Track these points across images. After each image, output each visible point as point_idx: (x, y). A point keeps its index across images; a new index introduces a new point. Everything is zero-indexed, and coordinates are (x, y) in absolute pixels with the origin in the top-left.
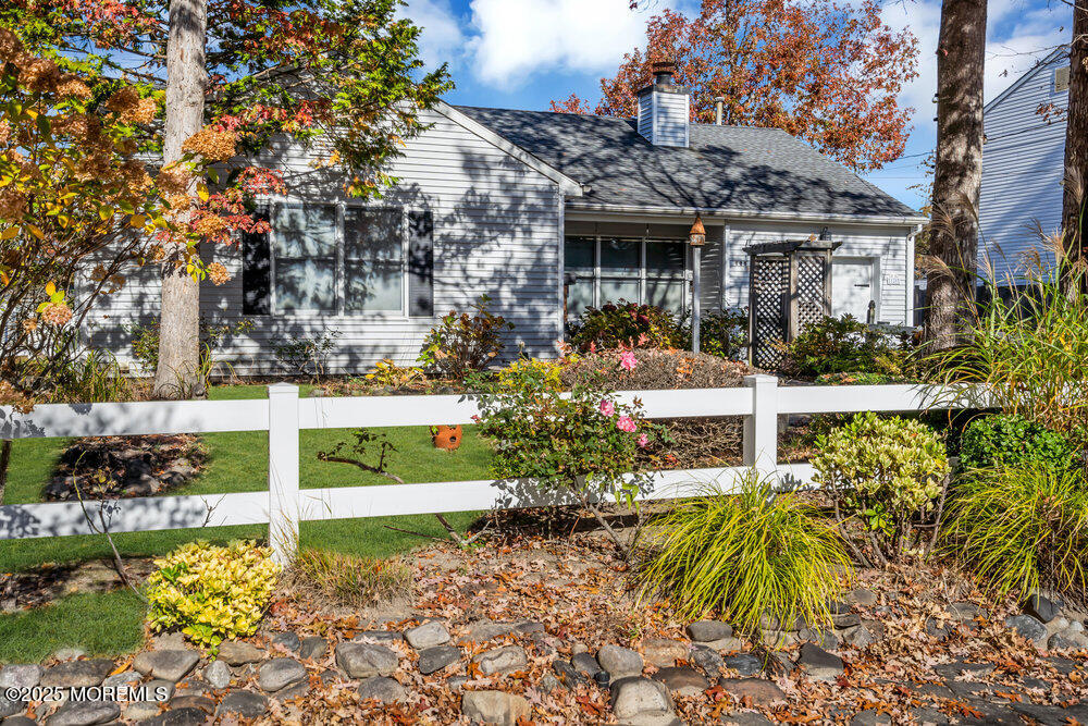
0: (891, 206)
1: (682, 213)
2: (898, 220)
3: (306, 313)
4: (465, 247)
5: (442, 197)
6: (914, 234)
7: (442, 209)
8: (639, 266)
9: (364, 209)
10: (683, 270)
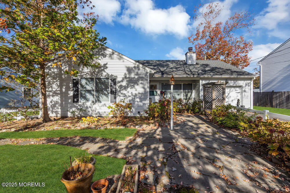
0: (249, 74)
1: (190, 77)
2: (249, 76)
3: (89, 104)
4: (125, 88)
5: (118, 77)
6: (253, 80)
7: (119, 79)
8: (181, 89)
9: (101, 78)
10: (191, 90)
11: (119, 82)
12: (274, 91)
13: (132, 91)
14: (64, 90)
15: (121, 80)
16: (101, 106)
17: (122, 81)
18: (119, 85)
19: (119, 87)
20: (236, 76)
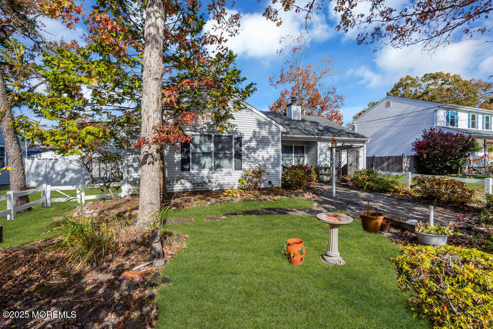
2: (363, 139)
3: (205, 172)
4: (254, 150)
5: (245, 134)
6: (366, 143)
7: (246, 138)
8: (292, 153)
9: (221, 136)
10: (303, 153)
11: (246, 142)
12: (375, 156)
13: (263, 154)
14: (166, 152)
15: (249, 139)
16: (225, 176)
17: (250, 141)
18: (246, 145)
19: (246, 149)
20: (353, 139)
